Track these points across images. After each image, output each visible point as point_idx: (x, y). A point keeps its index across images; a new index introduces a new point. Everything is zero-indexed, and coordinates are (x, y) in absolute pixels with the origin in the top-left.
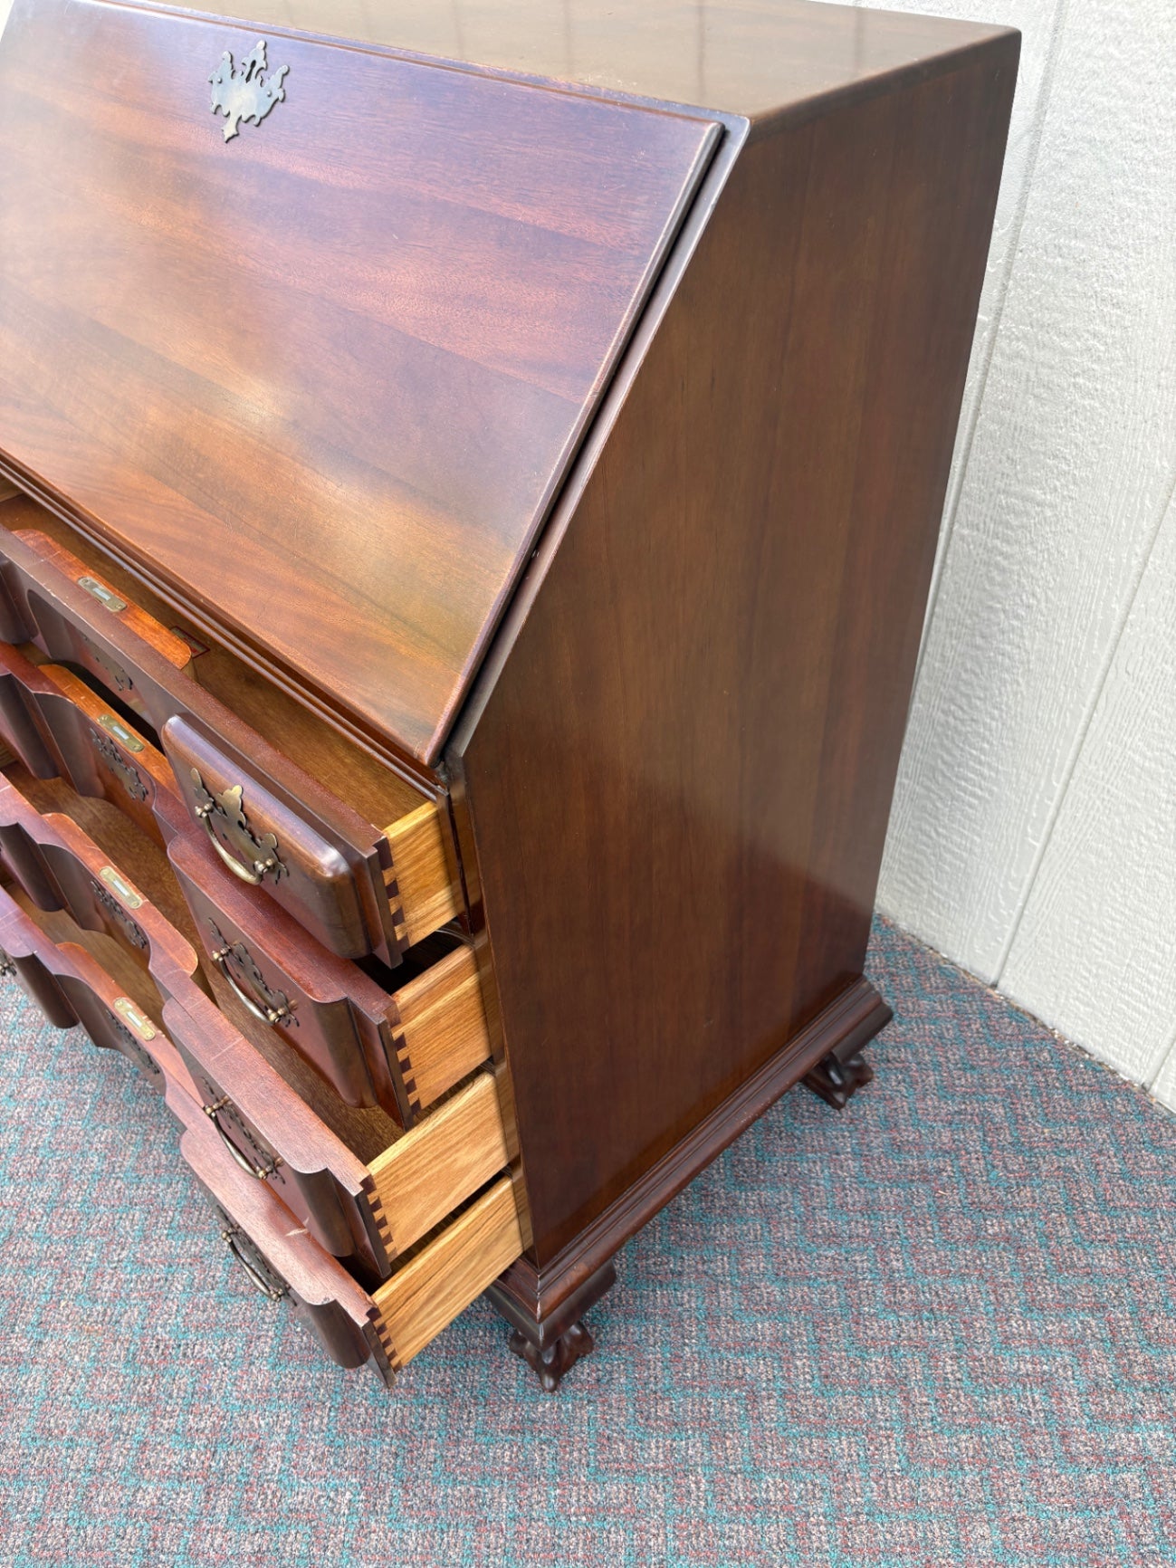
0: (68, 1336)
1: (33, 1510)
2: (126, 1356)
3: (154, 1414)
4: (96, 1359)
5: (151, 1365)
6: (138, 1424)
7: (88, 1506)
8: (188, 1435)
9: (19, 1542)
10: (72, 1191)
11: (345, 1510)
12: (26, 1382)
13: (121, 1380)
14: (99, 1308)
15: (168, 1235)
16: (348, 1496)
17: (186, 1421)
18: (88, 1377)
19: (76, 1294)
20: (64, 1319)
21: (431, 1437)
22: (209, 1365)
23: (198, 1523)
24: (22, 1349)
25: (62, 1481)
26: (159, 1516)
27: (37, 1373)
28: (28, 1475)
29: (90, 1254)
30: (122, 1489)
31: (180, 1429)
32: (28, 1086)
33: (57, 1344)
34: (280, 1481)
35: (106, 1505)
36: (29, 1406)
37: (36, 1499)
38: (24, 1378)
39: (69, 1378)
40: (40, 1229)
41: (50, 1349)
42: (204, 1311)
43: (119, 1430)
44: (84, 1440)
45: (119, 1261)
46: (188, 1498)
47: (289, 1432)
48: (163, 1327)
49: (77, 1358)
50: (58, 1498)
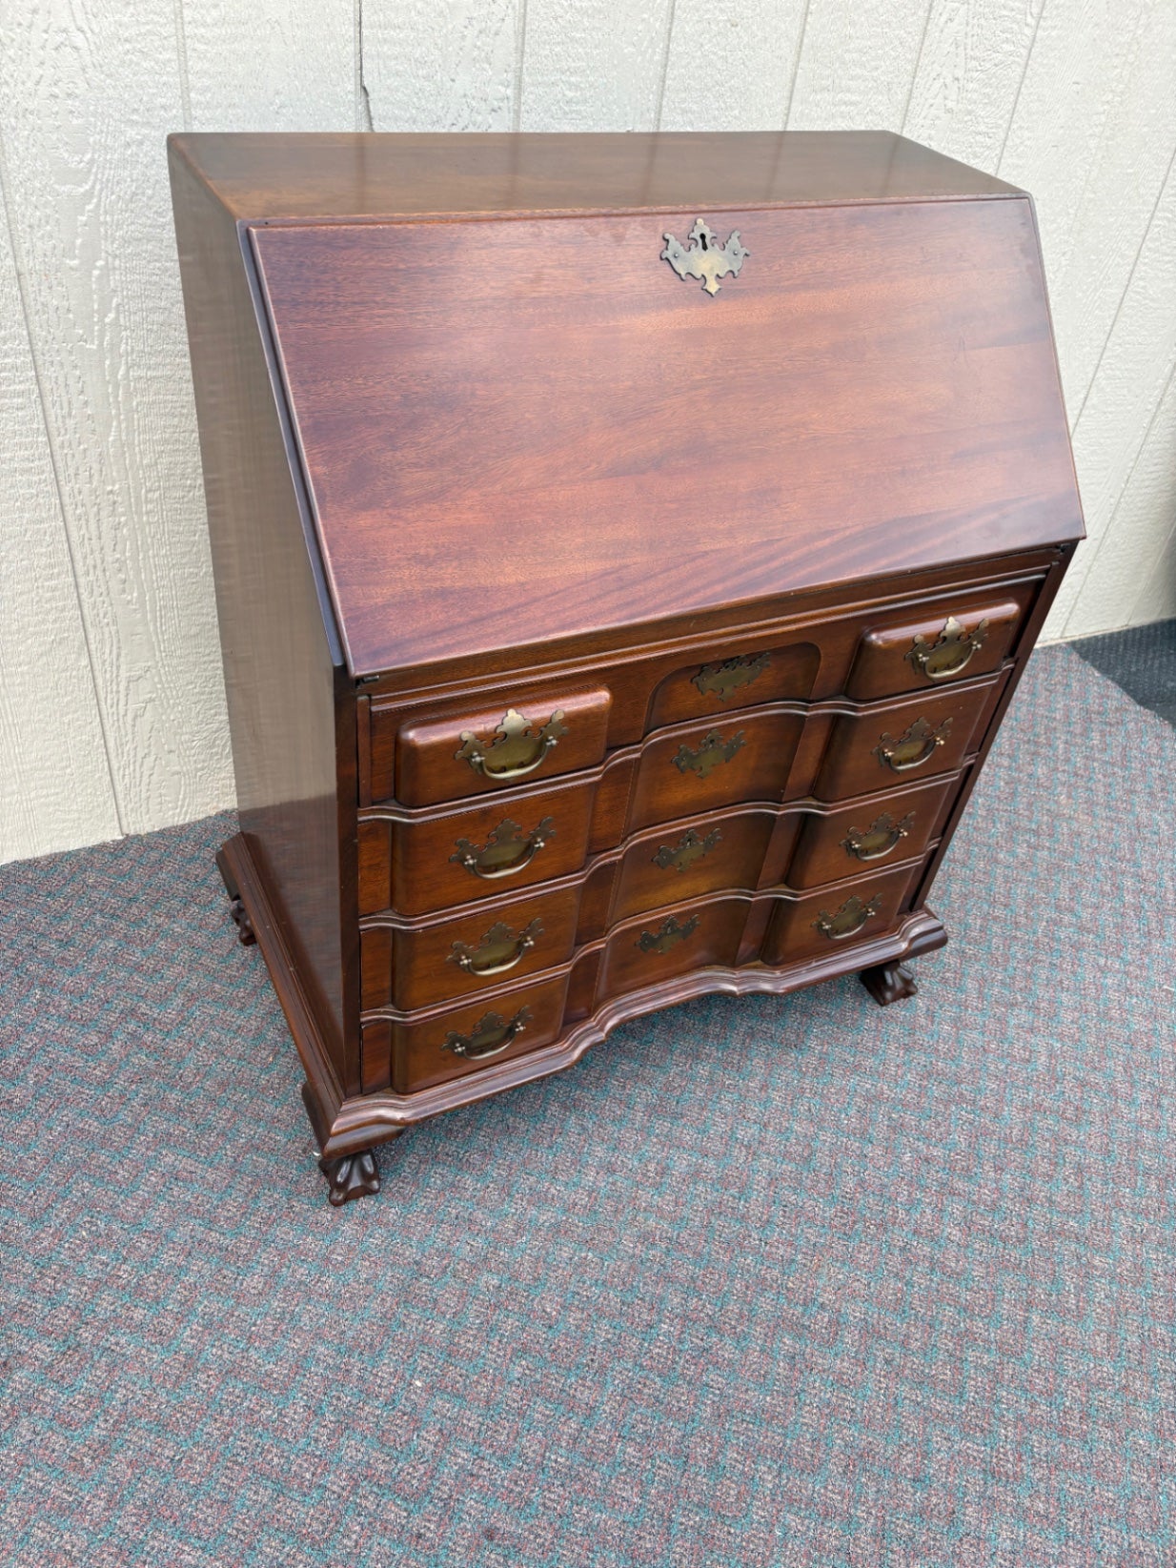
0: (820, 1283)
1: (959, 1314)
2: (844, 1240)
3: (894, 1224)
4: (844, 1263)
5: (854, 1222)
6: (900, 1236)
7: (958, 1274)
8: (912, 1204)
9: (981, 1325)
10: (681, 1274)
11: (972, 1116)
12: (855, 1317)
13: (863, 1245)
14: (799, 1257)
15: (746, 1201)
16: (963, 1113)
17: (901, 1203)
18: (857, 1268)
19: (784, 1274)
20: (804, 1286)
21: (931, 1062)
22: (861, 1183)
23: (974, 1203)
24: (826, 1320)
25: (938, 1291)
26: (967, 1225)
27: (847, 1308)
28: (931, 1316)
29: (748, 1261)
30: (947, 1249)
31: (907, 1207)
32: (544, 1311)
33: (825, 1291)
34: (950, 1150)
35: (958, 1261)
36: (876, 1316)
37: (950, 1311)
38: (851, 1318)
39: (856, 1284)
40: (714, 1302)
41: (827, 1297)
42: (818, 1182)
43: (902, 1249)
44: (907, 1274)
45: (761, 1240)
46: (956, 1208)
47: (918, 1139)
48: (824, 1212)
49: (840, 1277)
50: (951, 1295)
